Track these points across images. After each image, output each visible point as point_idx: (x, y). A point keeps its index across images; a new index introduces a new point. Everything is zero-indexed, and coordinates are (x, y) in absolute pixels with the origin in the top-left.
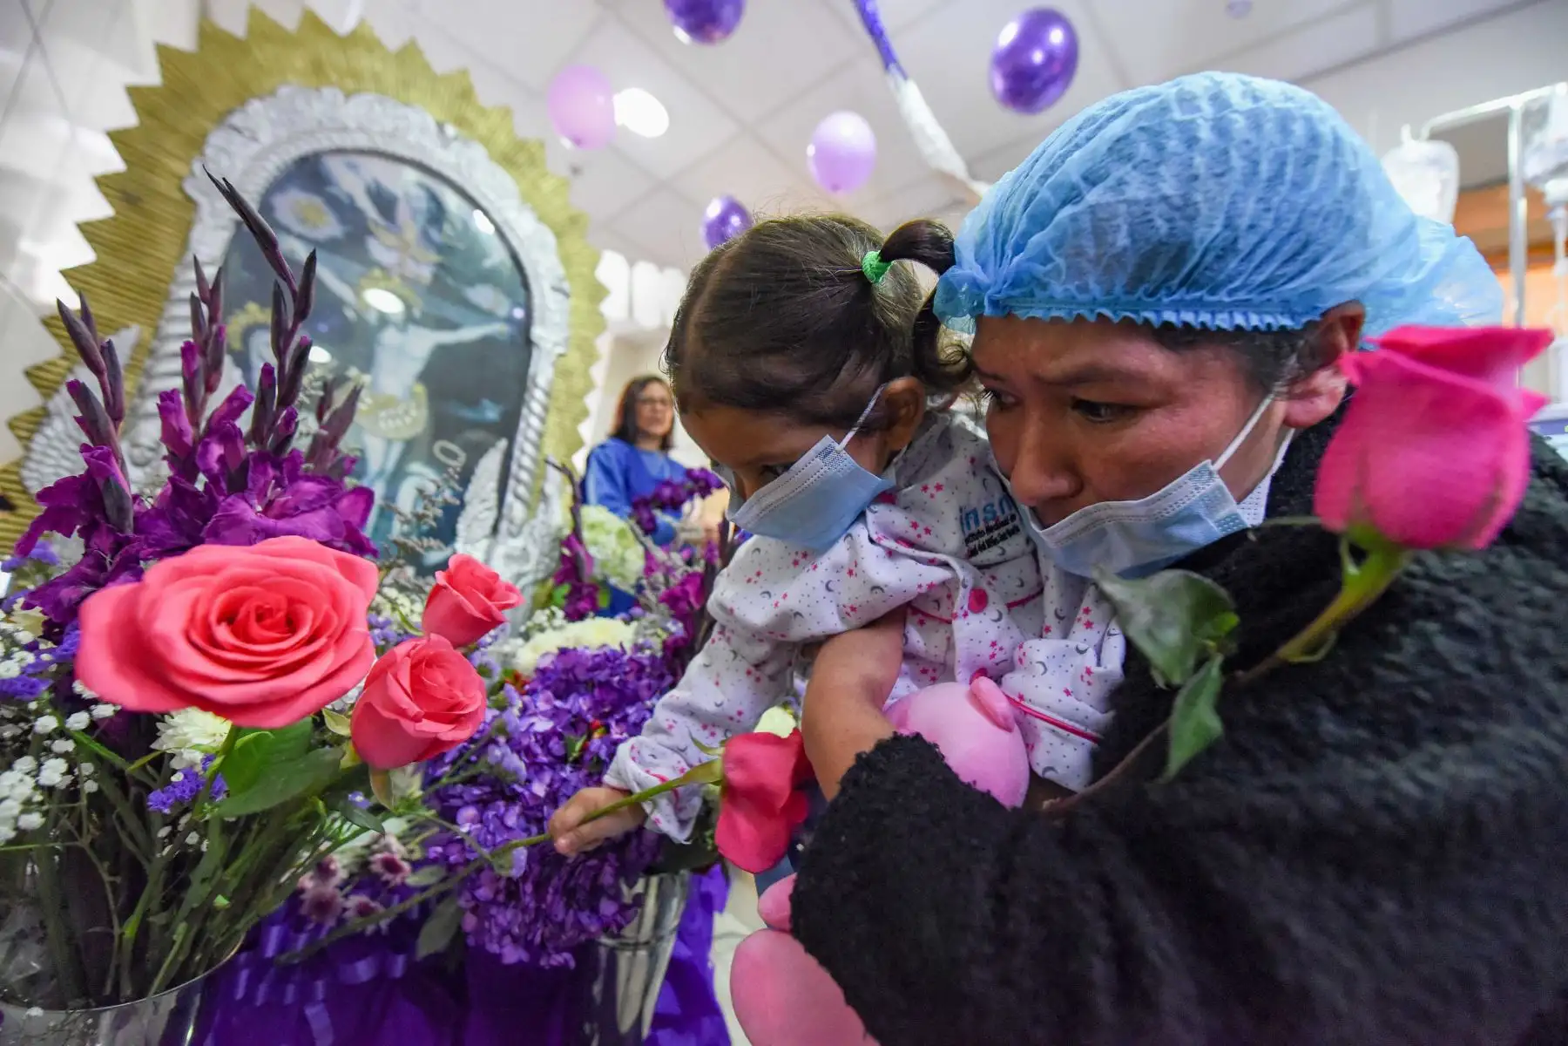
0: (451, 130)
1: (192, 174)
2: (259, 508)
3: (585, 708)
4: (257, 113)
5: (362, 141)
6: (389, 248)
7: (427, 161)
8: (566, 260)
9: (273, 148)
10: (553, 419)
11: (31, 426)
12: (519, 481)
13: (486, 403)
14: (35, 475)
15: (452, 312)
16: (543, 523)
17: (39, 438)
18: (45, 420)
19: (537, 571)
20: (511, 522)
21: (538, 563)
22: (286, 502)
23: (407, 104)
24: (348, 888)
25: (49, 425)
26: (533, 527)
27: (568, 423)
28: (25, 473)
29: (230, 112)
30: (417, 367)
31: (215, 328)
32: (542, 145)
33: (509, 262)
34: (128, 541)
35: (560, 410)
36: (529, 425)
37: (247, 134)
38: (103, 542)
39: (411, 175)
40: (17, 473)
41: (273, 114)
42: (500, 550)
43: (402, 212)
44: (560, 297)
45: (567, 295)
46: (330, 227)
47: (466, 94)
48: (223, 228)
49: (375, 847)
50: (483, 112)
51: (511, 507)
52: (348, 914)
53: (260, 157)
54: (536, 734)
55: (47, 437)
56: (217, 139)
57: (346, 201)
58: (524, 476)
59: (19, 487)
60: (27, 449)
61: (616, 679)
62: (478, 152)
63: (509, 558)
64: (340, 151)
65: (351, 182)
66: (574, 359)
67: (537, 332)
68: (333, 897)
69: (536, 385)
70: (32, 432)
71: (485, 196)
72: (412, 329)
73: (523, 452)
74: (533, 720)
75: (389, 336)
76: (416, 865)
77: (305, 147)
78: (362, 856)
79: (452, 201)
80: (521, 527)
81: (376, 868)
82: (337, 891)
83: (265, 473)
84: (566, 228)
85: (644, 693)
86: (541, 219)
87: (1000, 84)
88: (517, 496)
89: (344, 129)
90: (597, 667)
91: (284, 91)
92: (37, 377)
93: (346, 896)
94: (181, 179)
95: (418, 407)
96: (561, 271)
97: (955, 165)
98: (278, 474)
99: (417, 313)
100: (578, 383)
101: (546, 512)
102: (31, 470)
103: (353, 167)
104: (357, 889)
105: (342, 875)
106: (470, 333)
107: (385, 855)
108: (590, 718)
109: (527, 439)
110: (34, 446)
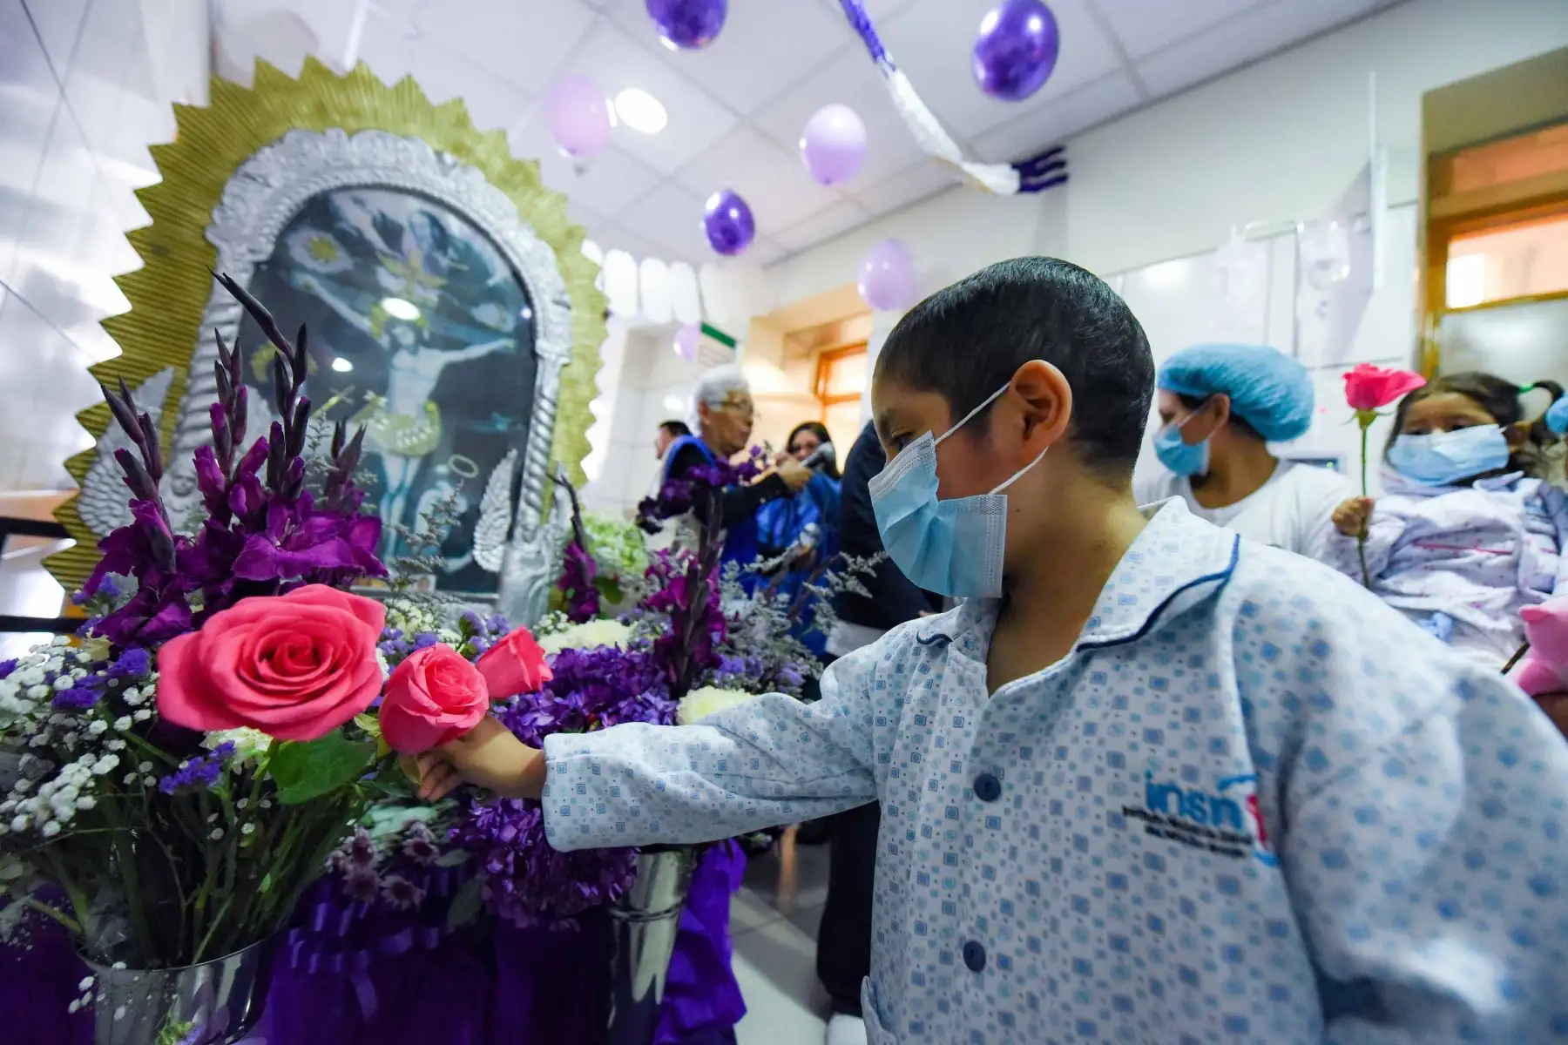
0: (449, 158)
1: (213, 223)
2: (278, 543)
3: (581, 704)
4: (269, 162)
5: (366, 177)
6: (396, 275)
7: (427, 190)
8: (566, 273)
9: (283, 192)
10: (560, 427)
11: (85, 466)
12: (530, 488)
13: (496, 415)
14: (91, 509)
15: (461, 332)
16: (556, 527)
17: (92, 475)
18: (97, 459)
19: (551, 574)
20: (525, 528)
21: (553, 566)
22: (302, 535)
23: (406, 137)
24: (383, 871)
25: (99, 462)
26: (547, 531)
27: (575, 430)
28: (82, 508)
29: (244, 161)
30: (428, 386)
31: (237, 390)
32: (537, 163)
33: (511, 280)
34: (171, 577)
35: (567, 419)
36: (537, 434)
37: (260, 180)
38: (153, 578)
39: (414, 204)
40: (75, 509)
41: (283, 160)
42: (516, 555)
43: (408, 241)
44: (560, 309)
45: (568, 307)
46: (342, 261)
47: (462, 122)
48: (245, 271)
49: (408, 833)
50: (480, 138)
51: (524, 514)
52: (385, 893)
53: (274, 201)
54: (538, 728)
55: (99, 474)
56: (233, 187)
57: (355, 233)
58: (535, 483)
59: (76, 521)
60: (82, 486)
61: (609, 676)
62: (476, 177)
63: (525, 562)
64: (346, 188)
65: (358, 218)
66: (578, 369)
67: (542, 345)
68: (372, 878)
69: (543, 396)
70: (86, 470)
71: (485, 219)
72: (423, 351)
73: (533, 460)
74: (536, 715)
75: (402, 360)
76: (444, 849)
77: (314, 188)
78: (396, 841)
79: (454, 226)
80: (535, 531)
81: (409, 852)
82: (375, 872)
83: (282, 513)
84: (565, 242)
85: (635, 688)
86: (540, 235)
87: (982, 74)
88: (530, 503)
89: (349, 167)
90: (592, 666)
91: (290, 137)
92: (88, 420)
93: (382, 877)
94: (203, 228)
95: (432, 424)
96: (561, 284)
97: (948, 148)
98: (292, 512)
99: (426, 335)
100: (584, 391)
101: (558, 516)
102: (86, 505)
103: (359, 202)
104: (392, 871)
105: (378, 858)
106: (477, 351)
107: (417, 839)
108: (586, 712)
109: (536, 448)
110: (87, 482)
